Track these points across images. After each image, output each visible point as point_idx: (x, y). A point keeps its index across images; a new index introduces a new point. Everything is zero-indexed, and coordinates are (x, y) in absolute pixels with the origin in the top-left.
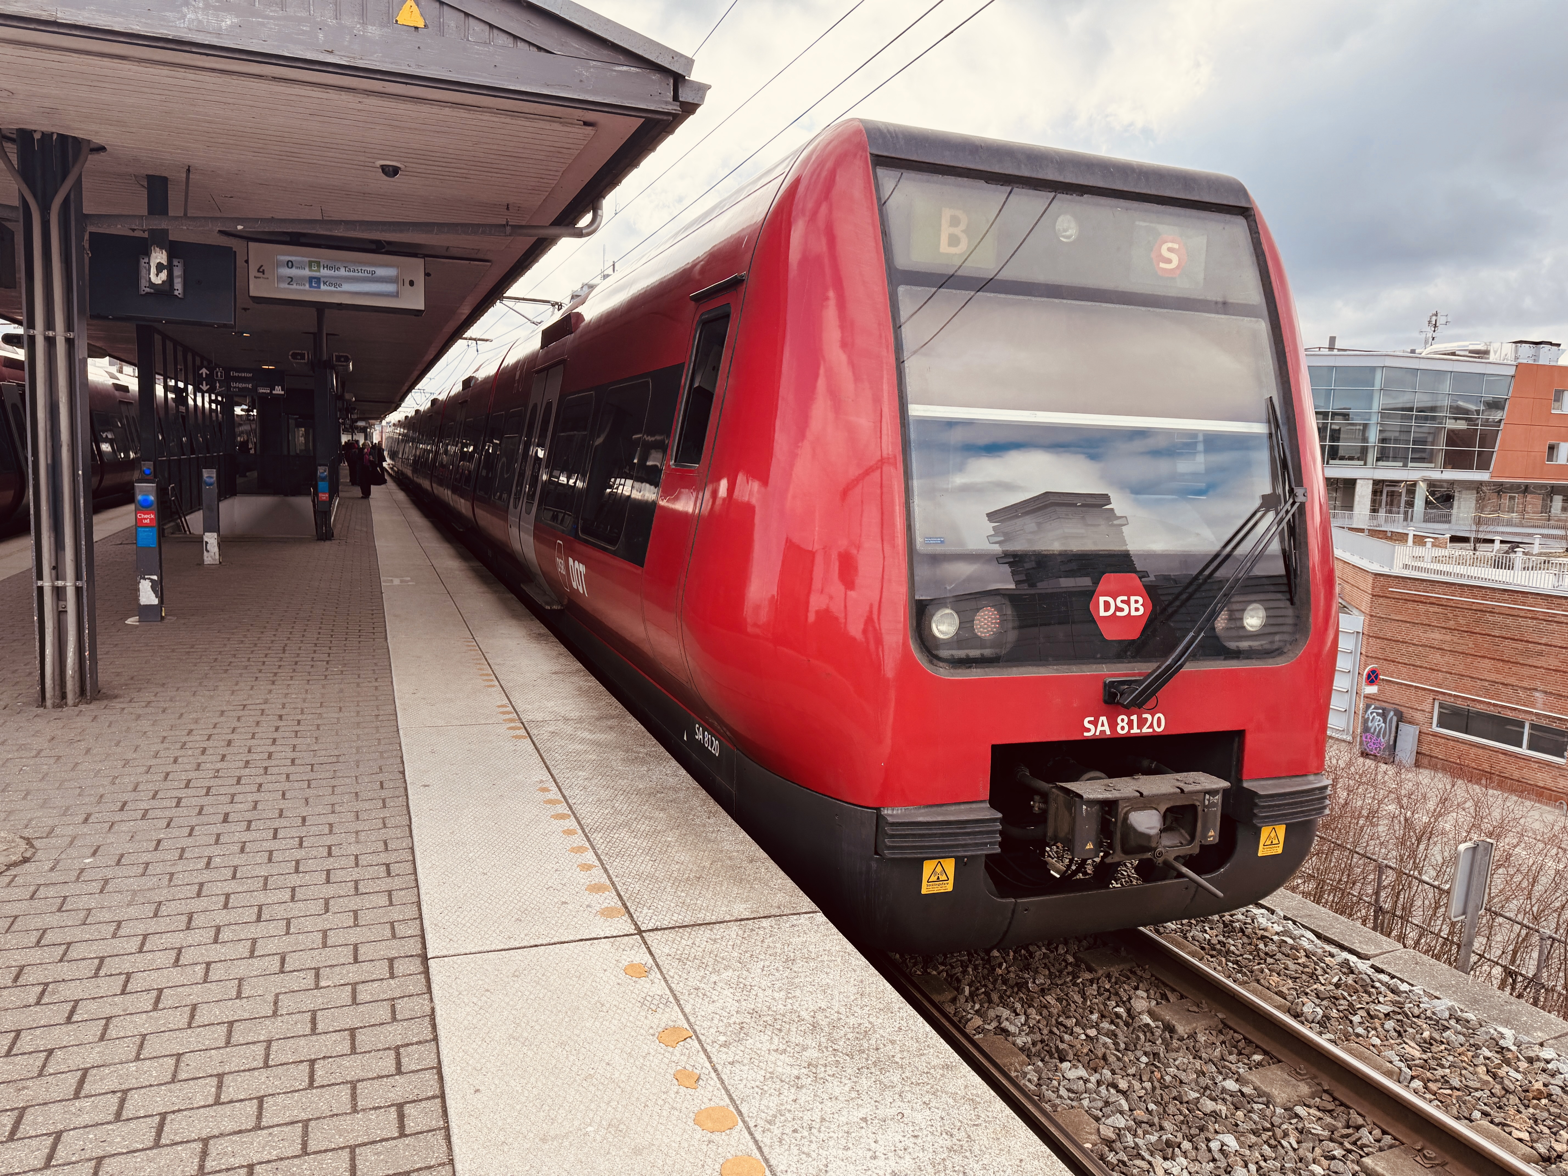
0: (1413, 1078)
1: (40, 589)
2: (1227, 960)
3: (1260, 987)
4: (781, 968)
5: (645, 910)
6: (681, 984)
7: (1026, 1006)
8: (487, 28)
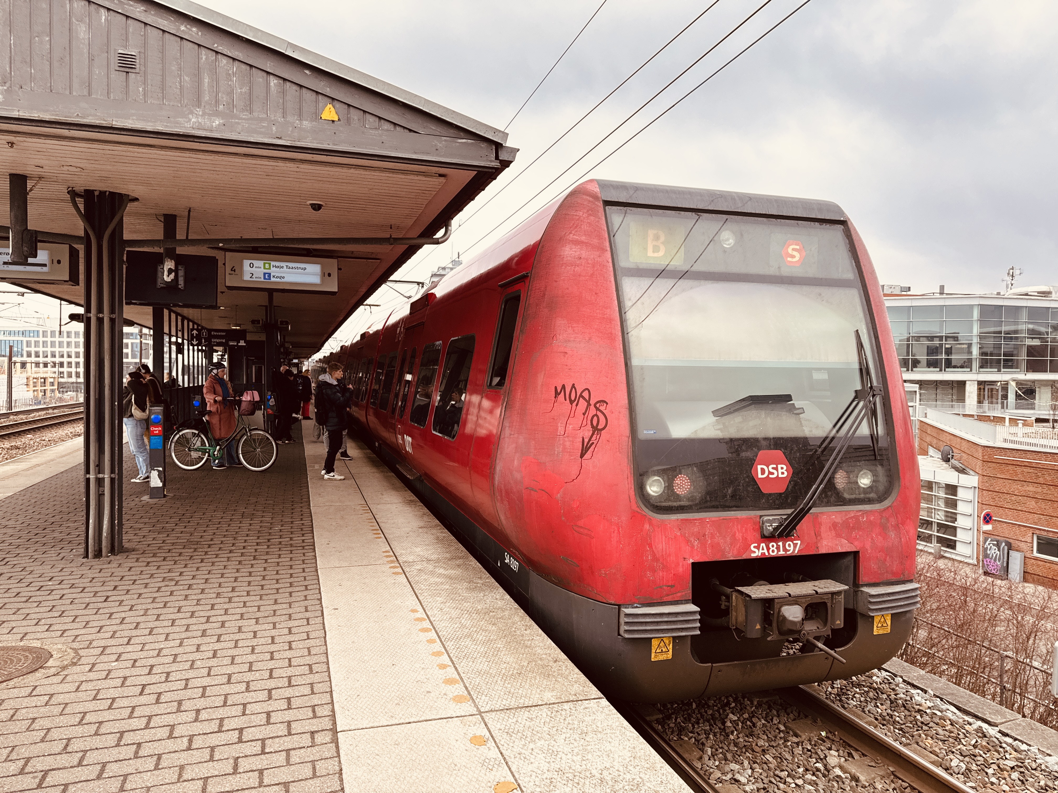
1: (89, 480)
2: (895, 728)
3: (919, 748)
4: (578, 739)
5: (483, 697)
6: (509, 751)
7: (751, 762)
8: (377, 120)
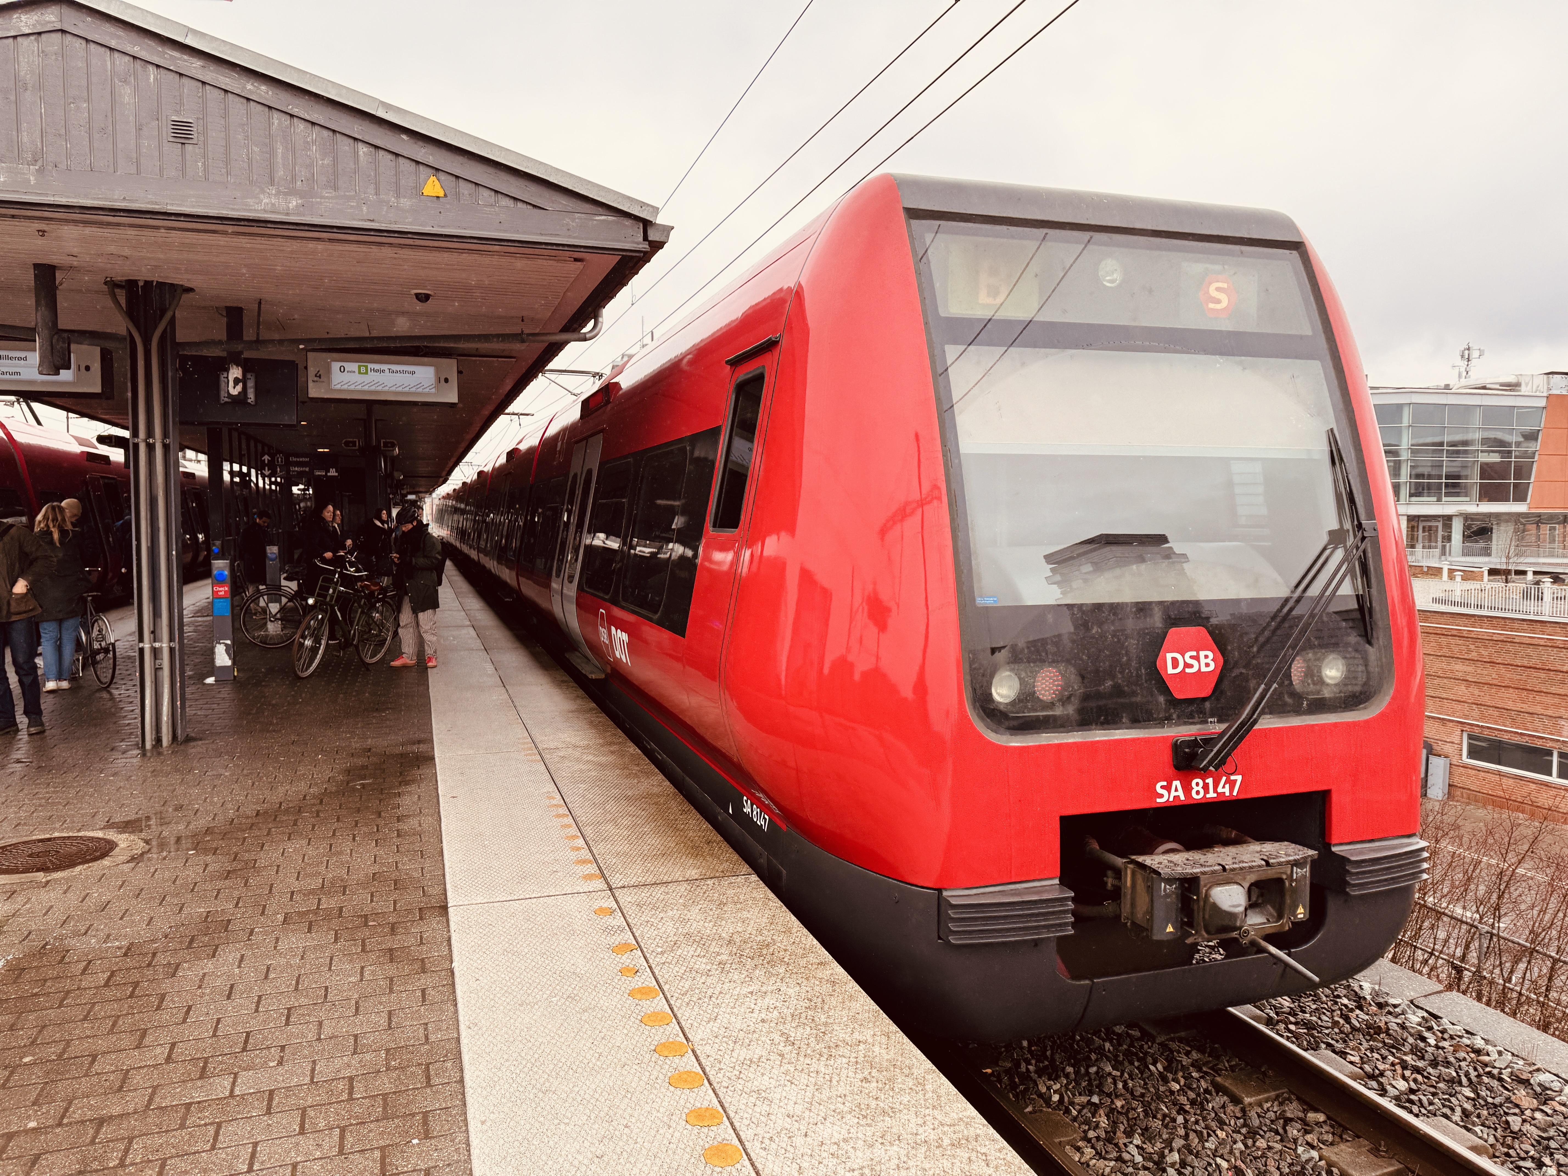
0: (1278, 1022)
1: (141, 650)
6: (636, 919)
8: (493, 193)
